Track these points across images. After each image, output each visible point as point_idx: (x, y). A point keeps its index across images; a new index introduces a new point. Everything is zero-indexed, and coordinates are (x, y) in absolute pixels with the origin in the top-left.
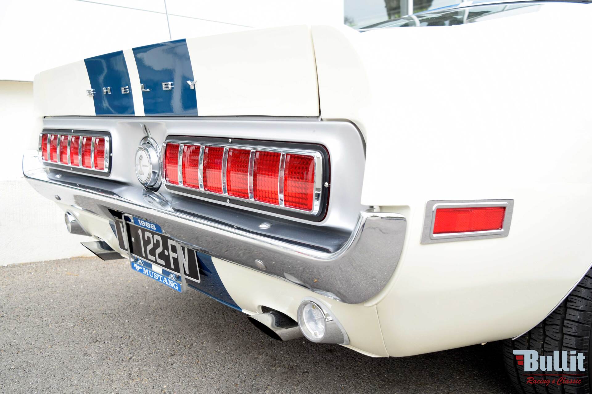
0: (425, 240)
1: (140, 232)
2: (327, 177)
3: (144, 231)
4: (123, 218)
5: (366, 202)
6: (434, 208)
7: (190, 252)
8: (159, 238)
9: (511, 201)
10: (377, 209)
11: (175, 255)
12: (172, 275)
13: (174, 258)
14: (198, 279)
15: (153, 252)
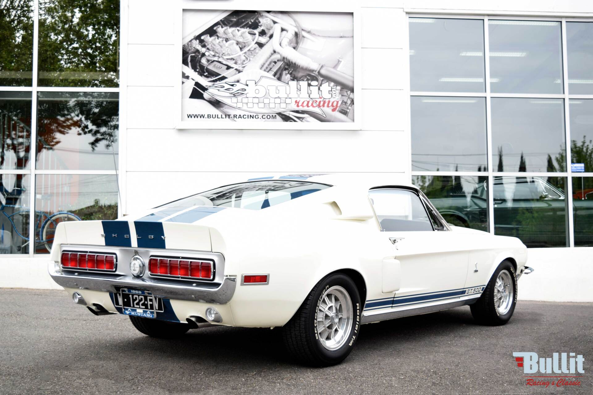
0: (242, 285)
1: (131, 296)
2: (214, 268)
3: (133, 295)
4: (121, 291)
5: (225, 274)
6: (244, 276)
7: (160, 300)
8: (143, 297)
9: (269, 275)
10: (228, 276)
11: (151, 303)
12: (148, 312)
13: (150, 304)
14: (162, 311)
15: (138, 304)
